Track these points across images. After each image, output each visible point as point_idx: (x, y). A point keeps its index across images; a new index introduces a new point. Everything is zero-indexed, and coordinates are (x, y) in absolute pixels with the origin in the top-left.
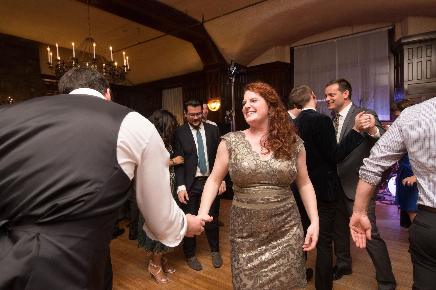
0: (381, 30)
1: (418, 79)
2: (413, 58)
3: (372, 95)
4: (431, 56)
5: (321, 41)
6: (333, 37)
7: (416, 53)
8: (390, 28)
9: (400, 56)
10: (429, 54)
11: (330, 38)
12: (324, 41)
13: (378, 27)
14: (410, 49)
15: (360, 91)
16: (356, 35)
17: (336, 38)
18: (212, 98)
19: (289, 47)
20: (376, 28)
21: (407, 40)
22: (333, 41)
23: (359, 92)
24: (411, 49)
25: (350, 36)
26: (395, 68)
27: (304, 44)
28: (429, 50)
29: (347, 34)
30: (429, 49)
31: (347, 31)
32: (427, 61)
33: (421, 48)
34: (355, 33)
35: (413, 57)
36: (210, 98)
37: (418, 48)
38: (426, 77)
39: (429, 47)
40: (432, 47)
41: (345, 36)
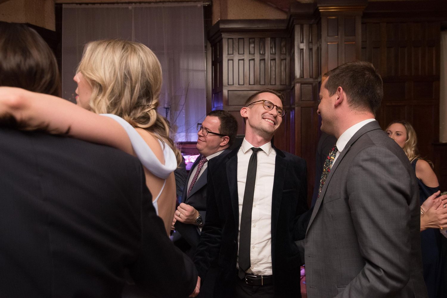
0: (195, 4)
1: (240, 84)
2: (234, 54)
3: (182, 102)
4: (254, 54)
5: (108, 3)
6: (127, 1)
7: (238, 47)
8: (207, 4)
9: (218, 48)
10: (252, 51)
11: (122, 1)
12: (113, 3)
14: (230, 40)
15: (167, 94)
16: (160, 5)
17: (132, 3)
19: (53, 3)
21: (227, 26)
22: (127, 7)
24: (232, 40)
26: (212, 65)
27: (80, 2)
28: (252, 45)
29: (149, 1)
32: (250, 60)
33: (242, 40)
34: (160, 2)
35: (234, 52)
37: (240, 40)
38: (248, 83)
39: (252, 41)
40: (255, 41)
41: (145, 3)
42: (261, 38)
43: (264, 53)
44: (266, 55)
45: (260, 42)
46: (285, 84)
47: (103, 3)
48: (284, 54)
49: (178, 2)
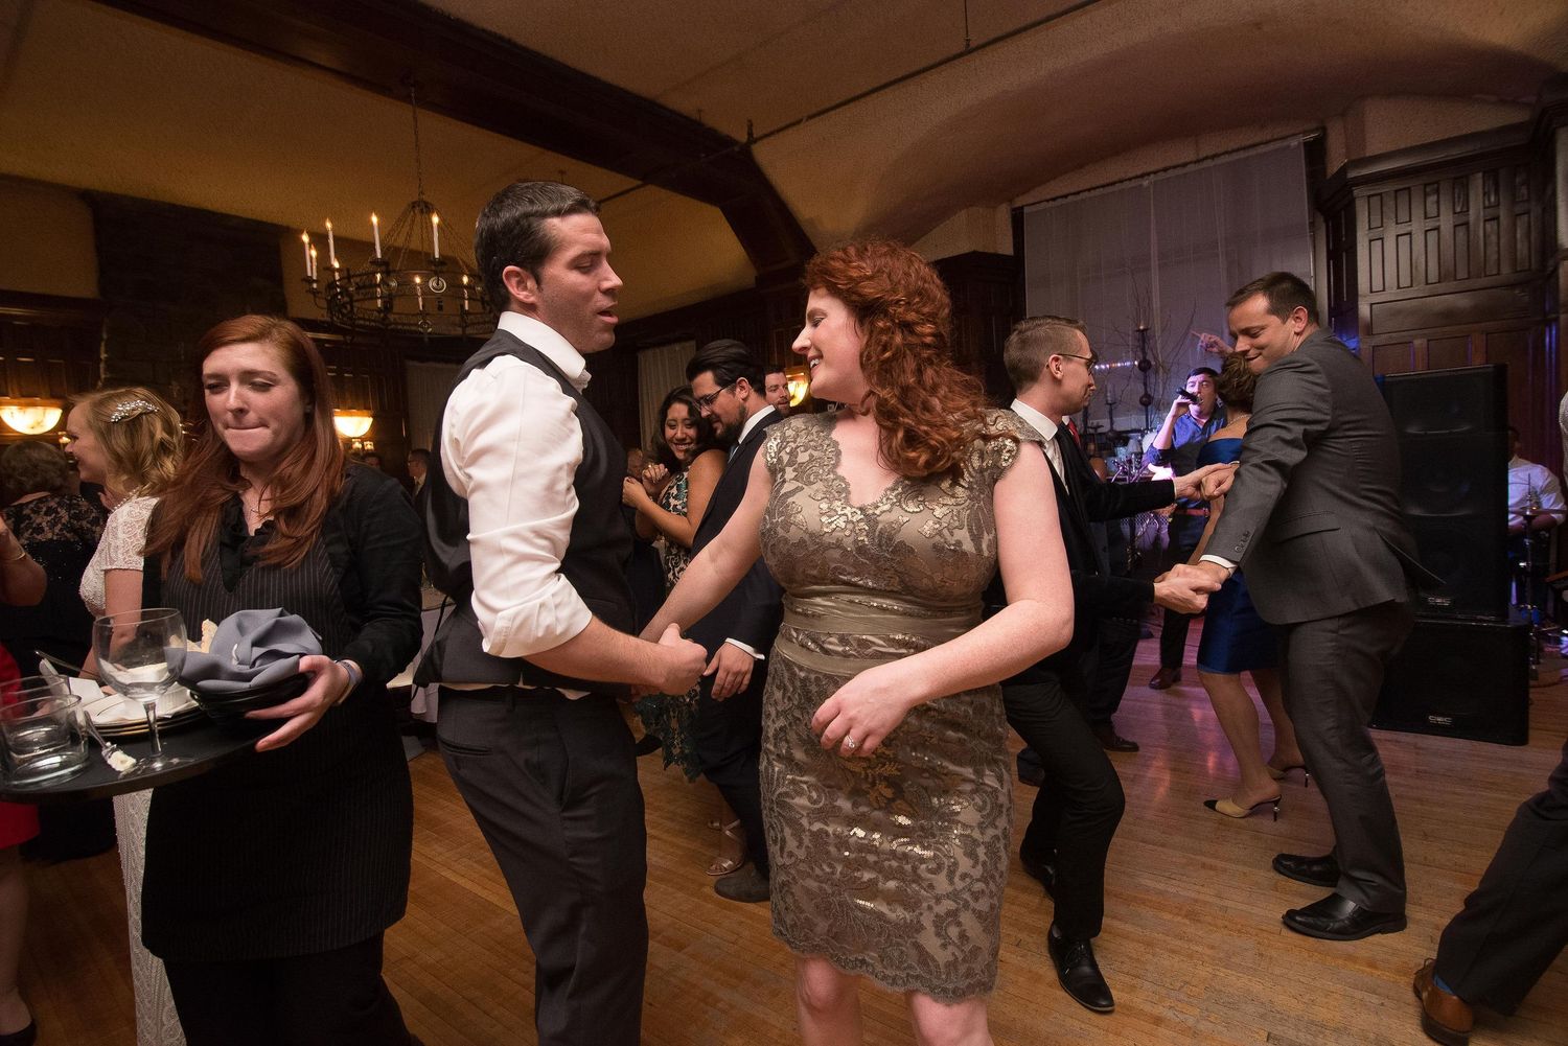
0: (1285, 143)
1: (1401, 286)
2: (1385, 225)
4: (1438, 216)
5: (1103, 186)
6: (1139, 173)
7: (1394, 209)
8: (1311, 136)
9: (1343, 221)
10: (1432, 210)
11: (1130, 175)
12: (1112, 184)
13: (1275, 137)
14: (1375, 198)
16: (1209, 163)
17: (1149, 174)
19: (1009, 208)
20: (1269, 137)
21: (1365, 171)
22: (1139, 183)
24: (1377, 198)
25: (1192, 168)
26: (1329, 258)
27: (1053, 196)
28: (1432, 199)
29: (1182, 161)
30: (1430, 195)
31: (1184, 152)
32: (1426, 231)
33: (1406, 191)
34: (1206, 158)
35: (1385, 220)
37: (1399, 193)
38: (1424, 280)
39: (1431, 188)
40: (1441, 188)
41: (1175, 167)
42: (1456, 178)
43: (1465, 209)
44: (1471, 212)
45: (1454, 189)
46: (1527, 268)
47: (1094, 189)
48: (1523, 201)
49: (1244, 148)
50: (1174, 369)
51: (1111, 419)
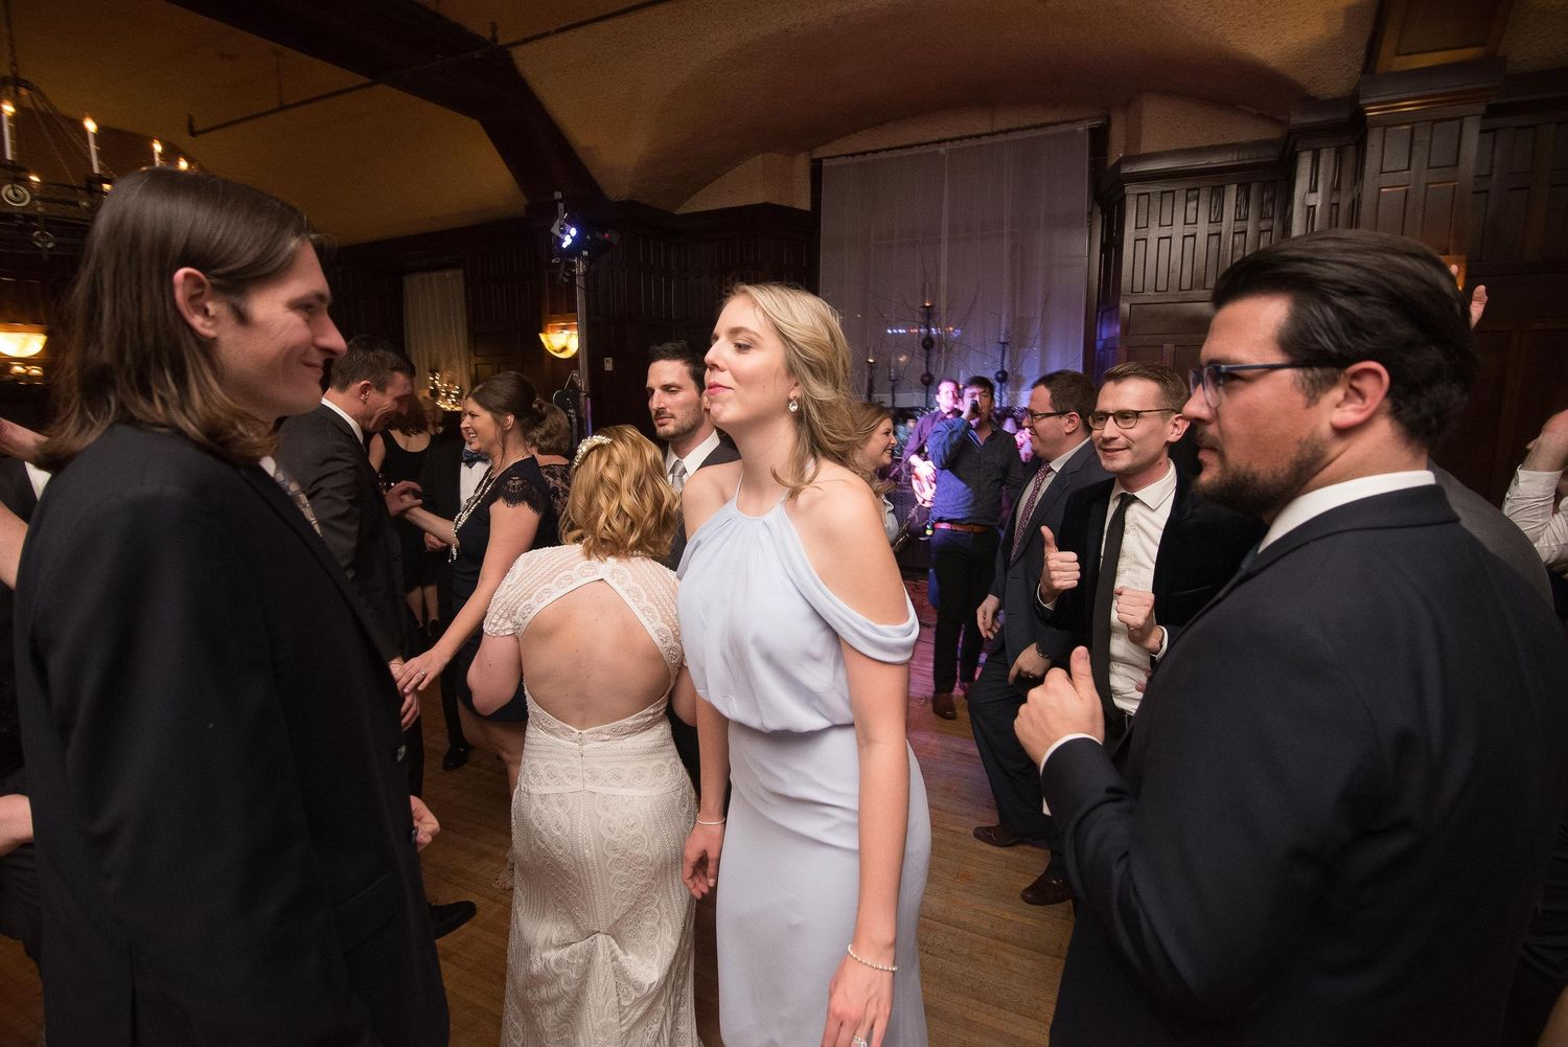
0: (1072, 127)
1: (1159, 289)
2: (1150, 226)
3: (1036, 328)
4: (1196, 223)
5: (901, 148)
6: (936, 139)
7: (1159, 211)
8: (1096, 123)
9: (1116, 216)
10: (1191, 218)
11: (927, 139)
12: (911, 146)
13: (1065, 119)
14: (1144, 197)
15: (1004, 316)
16: (1001, 138)
17: (945, 141)
18: (556, 313)
19: (808, 159)
20: (1059, 119)
21: (1137, 169)
22: (935, 149)
23: (1000, 316)
24: (1146, 197)
25: (986, 140)
26: (1102, 250)
27: (854, 152)
28: (1192, 205)
29: (977, 132)
30: (1191, 201)
31: (980, 123)
32: (1185, 237)
33: (1171, 195)
34: (1001, 132)
35: (1150, 221)
36: (552, 313)
37: (1164, 195)
38: (1178, 286)
39: (1192, 194)
40: (1201, 195)
41: (970, 137)
42: (1213, 188)
43: (1219, 219)
44: (1223, 224)
45: (1211, 196)
47: (893, 149)
48: (1268, 218)
49: (1036, 127)
50: (956, 349)
51: (893, 396)
